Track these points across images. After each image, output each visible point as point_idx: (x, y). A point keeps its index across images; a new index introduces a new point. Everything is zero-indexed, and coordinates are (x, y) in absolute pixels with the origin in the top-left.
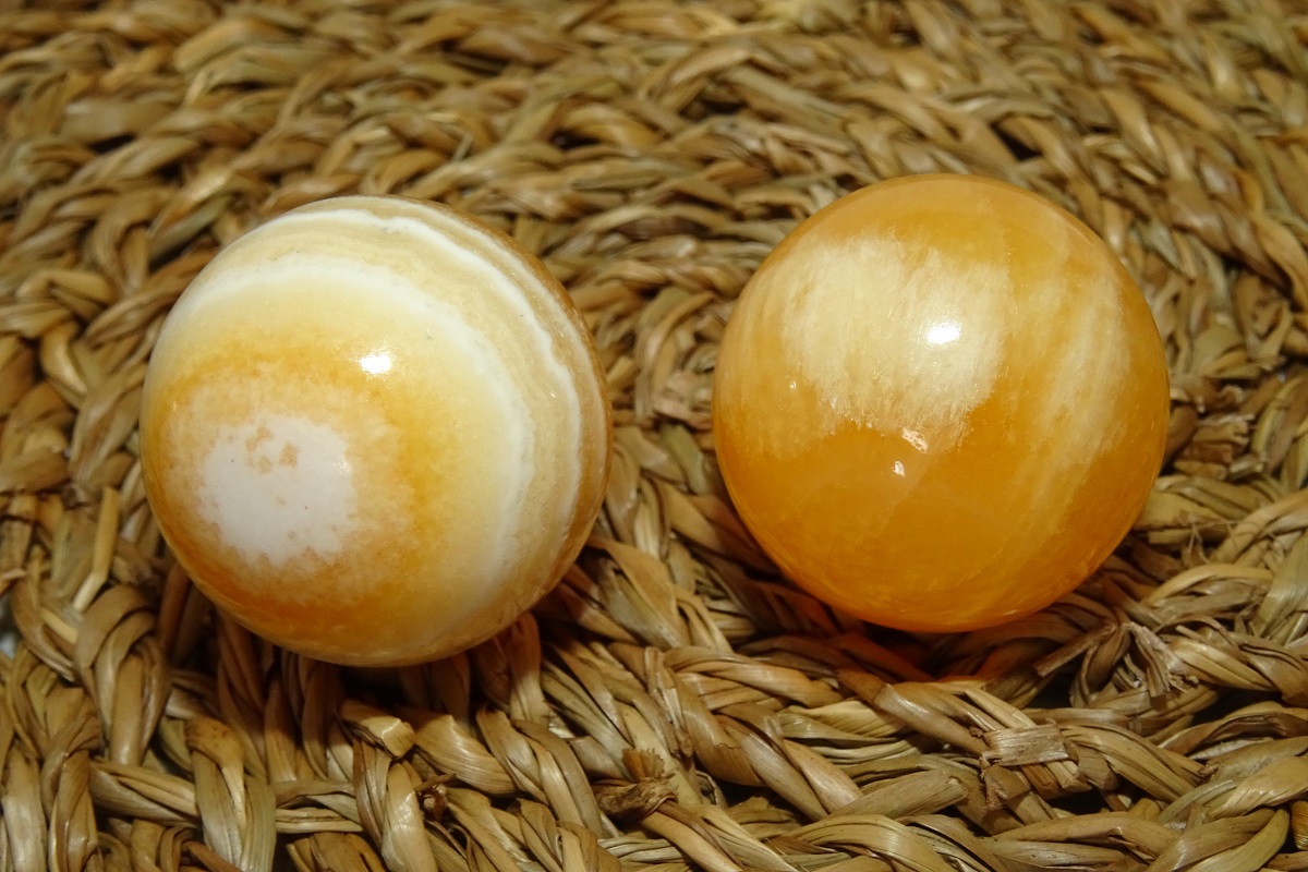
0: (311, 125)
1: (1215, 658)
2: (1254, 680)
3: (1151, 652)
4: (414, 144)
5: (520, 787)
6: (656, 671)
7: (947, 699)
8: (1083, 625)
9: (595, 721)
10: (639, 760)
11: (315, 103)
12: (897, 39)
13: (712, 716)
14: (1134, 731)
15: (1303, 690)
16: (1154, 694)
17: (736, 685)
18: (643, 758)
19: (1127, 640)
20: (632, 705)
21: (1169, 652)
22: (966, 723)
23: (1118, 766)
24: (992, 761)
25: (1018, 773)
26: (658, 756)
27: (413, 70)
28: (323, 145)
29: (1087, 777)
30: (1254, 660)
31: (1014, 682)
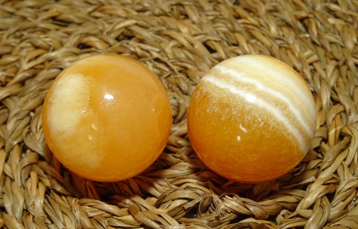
0: (12, 41)
1: (235, 205)
2: (247, 212)
3: (216, 203)
4: (37, 47)
6: (75, 205)
7: (154, 216)
8: (200, 194)
11: (13, 34)
12: (182, 17)
13: (89, 219)
14: (210, 226)
15: (261, 215)
16: (216, 216)
17: (98, 210)
19: (211, 200)
20: (67, 215)
21: (222, 203)
22: (159, 223)
27: (43, 25)
28: (14, 47)
30: (247, 206)
31: (177, 211)
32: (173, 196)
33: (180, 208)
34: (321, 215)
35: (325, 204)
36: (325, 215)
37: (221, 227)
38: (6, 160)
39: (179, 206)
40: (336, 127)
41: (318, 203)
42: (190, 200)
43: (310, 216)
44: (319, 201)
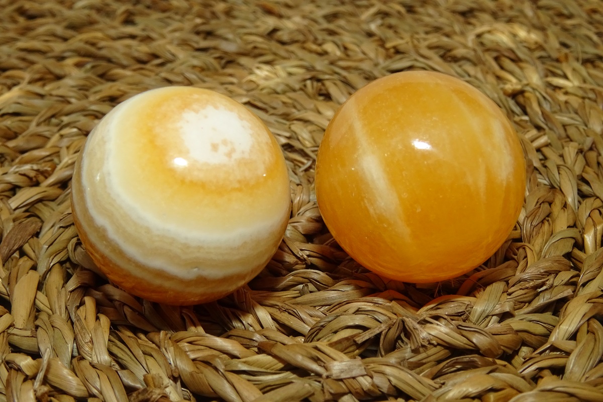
0: (43, 129)
1: (444, 332)
2: (465, 342)
3: (412, 329)
5: (90, 392)
6: (165, 340)
8: (380, 320)
9: (132, 362)
10: (151, 380)
11: (47, 121)
12: (321, 98)
13: (192, 361)
14: (404, 366)
15: (489, 347)
16: (413, 348)
17: (205, 348)
18: (153, 378)
19: (401, 325)
21: (421, 329)
22: (316, 360)
23: (394, 381)
24: (328, 377)
25: (341, 383)
26: (161, 377)
27: (94, 107)
28: (48, 138)
29: (378, 387)
30: (465, 333)
31: (344, 345)
32: (335, 325)
33: (348, 341)
34: (592, 344)
35: (596, 327)
36: (599, 341)
37: (423, 369)
38: (40, 287)
39: (347, 339)
40: (595, 225)
41: (585, 328)
42: (365, 329)
43: (572, 348)
44: (586, 325)
